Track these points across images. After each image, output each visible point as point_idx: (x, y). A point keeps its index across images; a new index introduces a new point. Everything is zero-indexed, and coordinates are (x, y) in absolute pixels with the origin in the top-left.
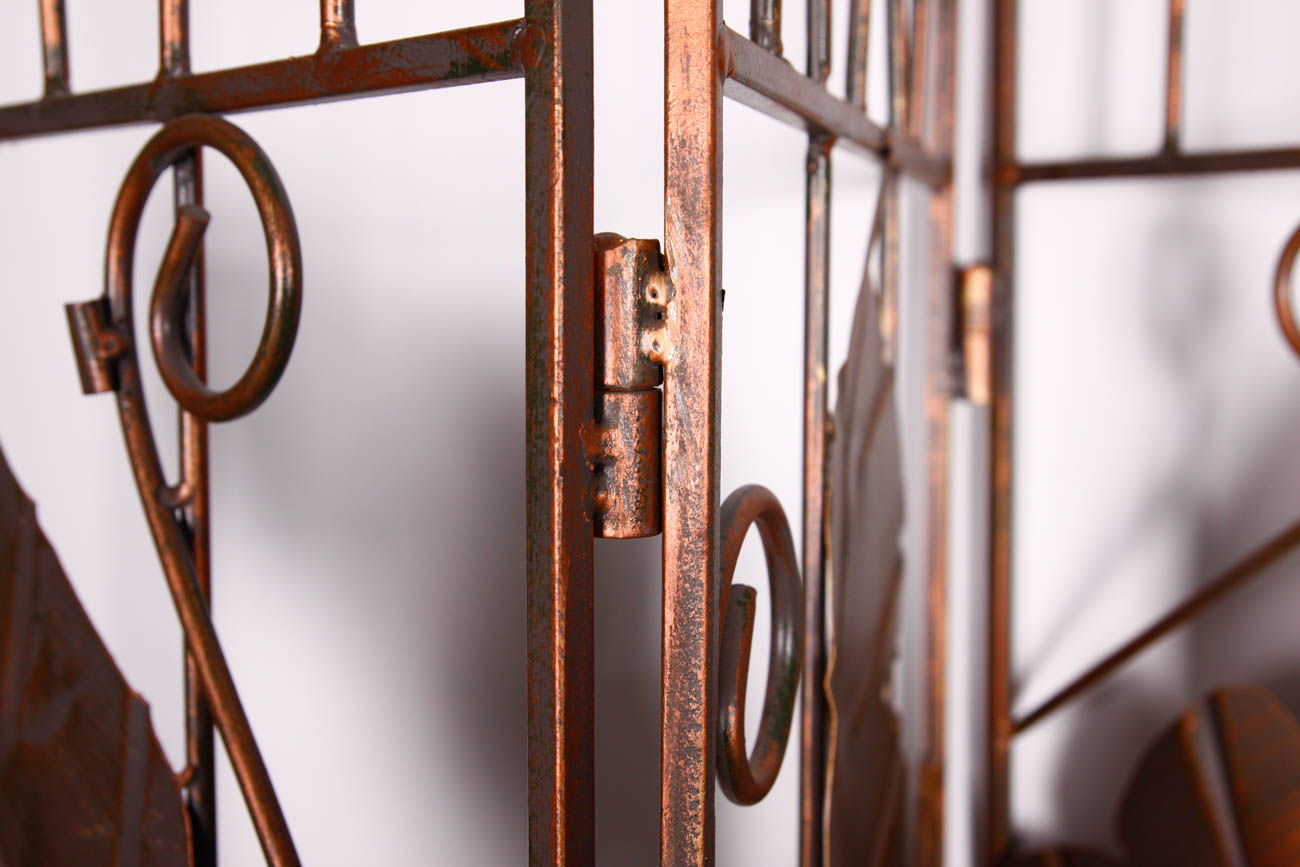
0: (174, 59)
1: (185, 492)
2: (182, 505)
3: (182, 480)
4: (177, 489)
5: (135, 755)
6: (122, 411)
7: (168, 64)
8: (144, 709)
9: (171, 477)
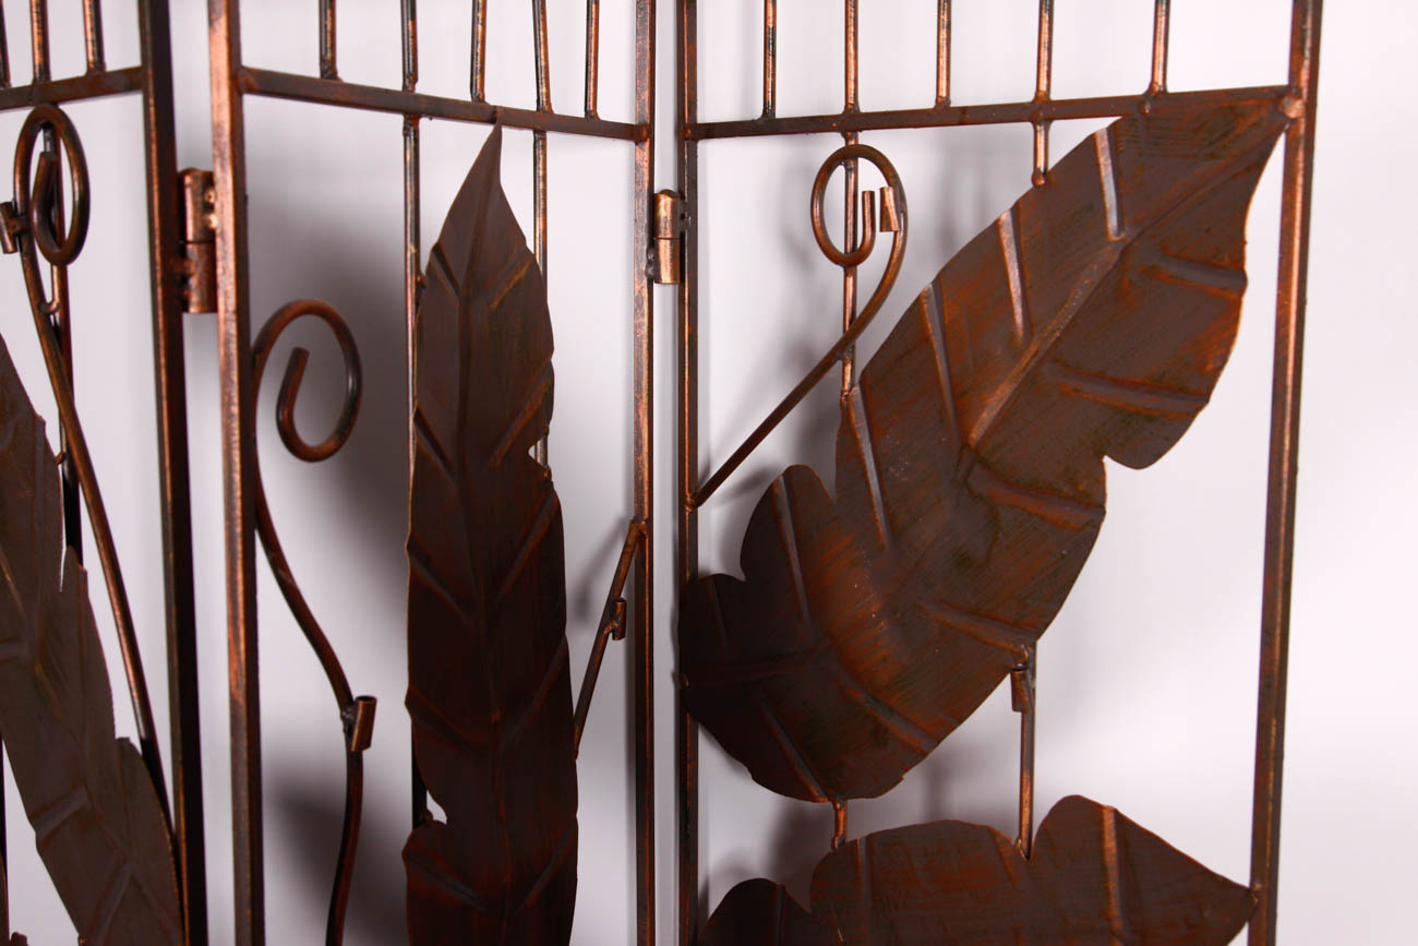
0: (40, 73)
1: (54, 306)
2: (53, 313)
3: (53, 299)
4: (51, 304)
5: (40, 449)
6: (23, 262)
7: (38, 76)
8: (43, 424)
9: (49, 299)
